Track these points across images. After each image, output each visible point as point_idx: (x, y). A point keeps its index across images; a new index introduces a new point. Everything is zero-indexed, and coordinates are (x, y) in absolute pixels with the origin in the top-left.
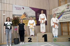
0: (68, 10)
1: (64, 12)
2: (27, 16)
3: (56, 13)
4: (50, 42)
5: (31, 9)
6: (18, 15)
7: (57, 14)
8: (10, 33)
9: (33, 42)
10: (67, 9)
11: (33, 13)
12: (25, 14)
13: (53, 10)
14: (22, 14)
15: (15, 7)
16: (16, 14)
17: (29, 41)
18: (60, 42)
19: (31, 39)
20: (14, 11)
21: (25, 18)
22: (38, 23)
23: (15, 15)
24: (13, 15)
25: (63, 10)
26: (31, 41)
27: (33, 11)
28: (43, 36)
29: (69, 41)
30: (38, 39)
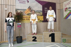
2: (32, 11)
3: (68, 7)
4: (58, 42)
5: (37, 2)
6: (22, 10)
7: (69, 8)
8: (12, 31)
9: (38, 42)
11: (39, 8)
12: (30, 8)
13: (65, 3)
14: (26, 8)
17: (34, 40)
18: (70, 44)
19: (36, 38)
20: (18, 4)
21: (30, 12)
23: (18, 10)
24: (16, 10)
27: (39, 4)
28: (50, 36)
30: (44, 38)
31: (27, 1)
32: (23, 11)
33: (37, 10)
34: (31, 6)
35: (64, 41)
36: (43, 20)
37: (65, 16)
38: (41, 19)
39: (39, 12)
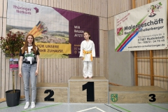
0: (153, 19)
1: (142, 25)
2: (46, 31)
3: (123, 25)
4: (101, 102)
5: (58, 13)
6: (22, 28)
7: (126, 28)
9: (57, 102)
10: (150, 16)
11: (63, 25)
12: (40, 26)
13: (117, 17)
14: (33, 24)
15: (15, 7)
16: (16, 25)
17: (48, 99)
18: (126, 105)
19: (52, 93)
20: (12, 16)
21: (41, 35)
22: (76, 52)
23: (14, 27)
24: (9, 28)
25: (141, 18)
26: (53, 100)
27: (63, 17)
28: (84, 87)
29: (150, 100)
30: (71, 93)
31: (35, 8)
32: (24, 31)
33: (57, 30)
34: (44, 21)
35: (115, 99)
36: (70, 52)
37: (118, 45)
38: (67, 51)
39: (61, 36)
